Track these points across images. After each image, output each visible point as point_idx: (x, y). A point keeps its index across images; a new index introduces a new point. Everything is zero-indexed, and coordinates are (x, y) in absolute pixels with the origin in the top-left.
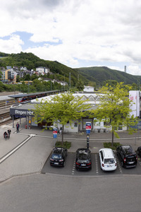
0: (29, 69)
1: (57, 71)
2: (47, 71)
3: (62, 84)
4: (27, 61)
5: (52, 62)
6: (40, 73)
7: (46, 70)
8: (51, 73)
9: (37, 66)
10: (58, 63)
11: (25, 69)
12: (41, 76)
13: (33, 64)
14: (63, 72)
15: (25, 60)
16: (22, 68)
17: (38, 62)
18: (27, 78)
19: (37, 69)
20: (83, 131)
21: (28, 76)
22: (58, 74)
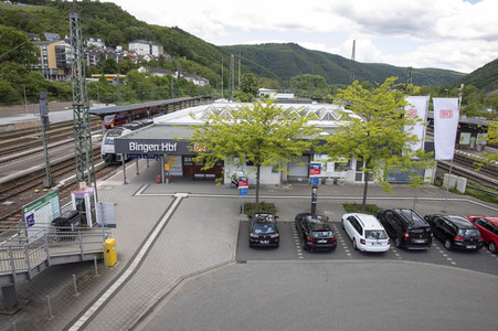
0: (111, 44)
1: (182, 52)
2: (156, 51)
3: (196, 82)
4: (102, 23)
5: (167, 31)
6: (140, 57)
7: (155, 48)
8: (167, 56)
9: (131, 38)
10: (181, 31)
11: (99, 44)
12: (145, 64)
13: (118, 33)
14: (196, 55)
15: (98, 21)
16: (91, 42)
17: (132, 28)
18: (109, 66)
19: (132, 46)
20: (289, 182)
21: (111, 62)
22: (184, 60)
